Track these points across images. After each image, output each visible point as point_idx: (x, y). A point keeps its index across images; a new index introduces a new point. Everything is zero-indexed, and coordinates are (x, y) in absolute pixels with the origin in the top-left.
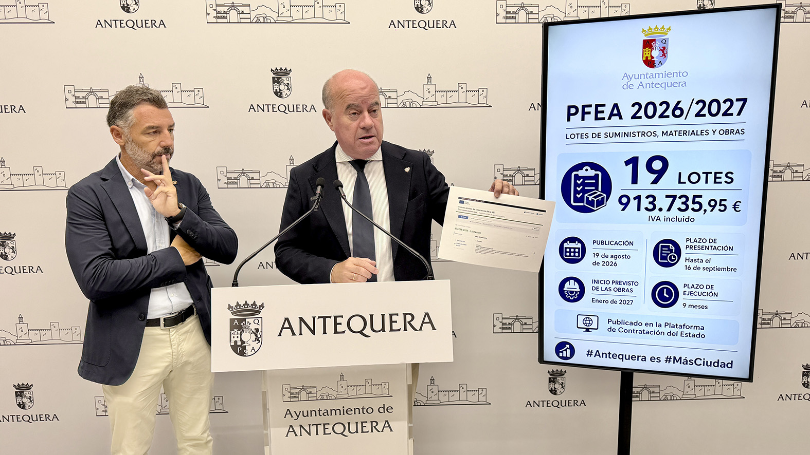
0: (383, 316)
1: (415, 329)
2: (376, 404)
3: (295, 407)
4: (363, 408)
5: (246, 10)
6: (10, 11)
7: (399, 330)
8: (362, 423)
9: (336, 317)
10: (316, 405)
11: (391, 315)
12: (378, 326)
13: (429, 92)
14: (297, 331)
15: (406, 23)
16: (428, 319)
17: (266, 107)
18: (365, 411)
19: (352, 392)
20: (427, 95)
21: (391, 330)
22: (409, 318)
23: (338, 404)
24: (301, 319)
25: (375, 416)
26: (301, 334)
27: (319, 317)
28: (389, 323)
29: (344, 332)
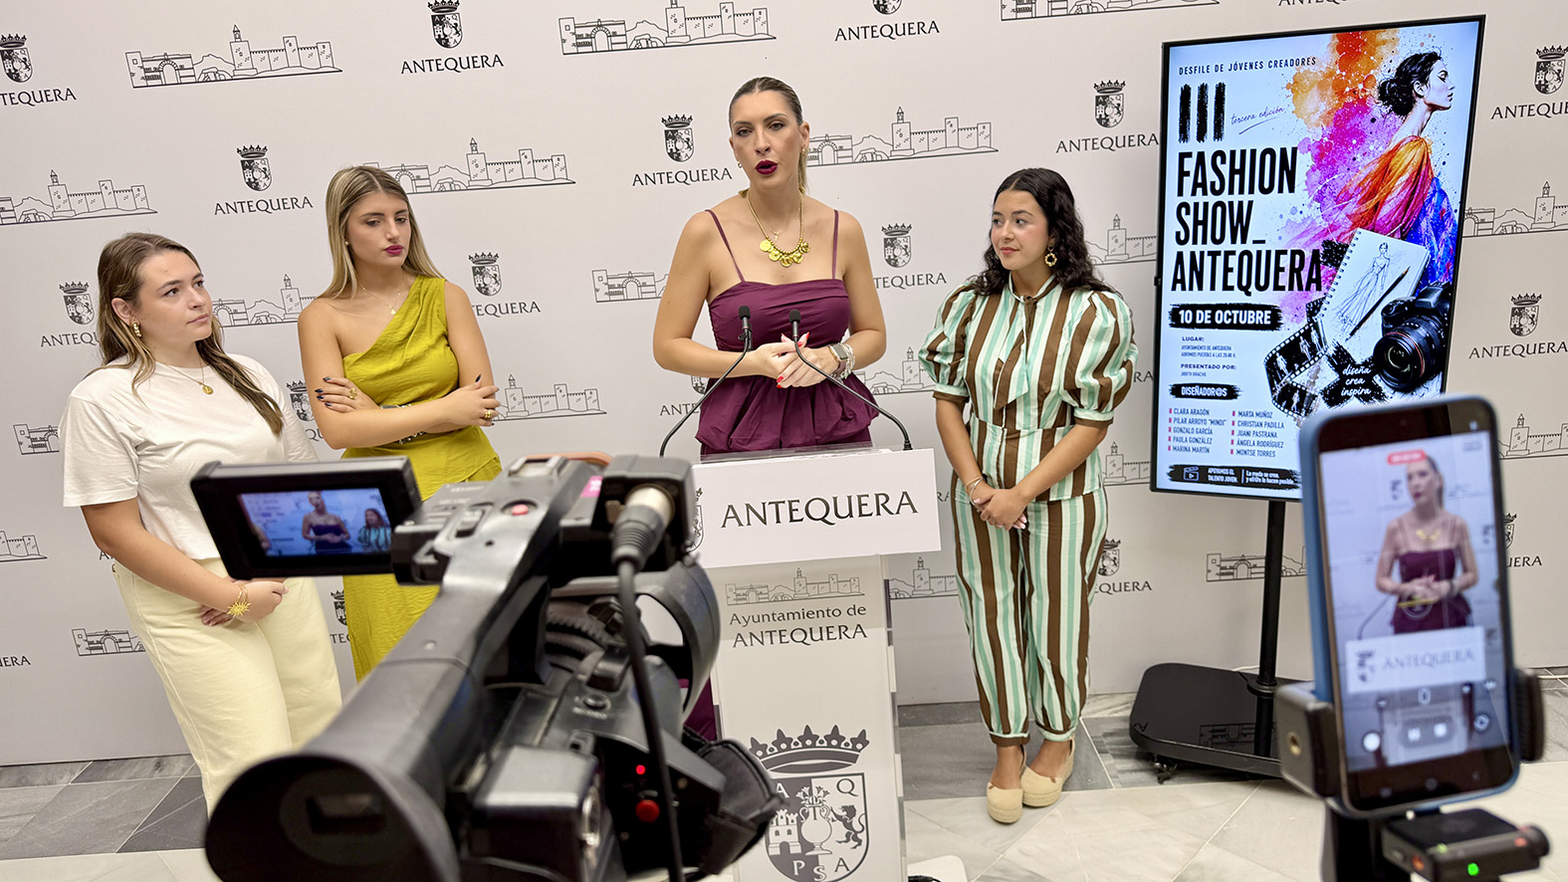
0: (850, 498)
1: (891, 513)
2: (844, 604)
3: (743, 611)
4: (828, 610)
5: (620, 30)
6: (277, 59)
7: (871, 515)
8: (828, 628)
9: (790, 502)
10: (769, 609)
11: (859, 497)
12: (843, 511)
13: (901, 135)
14: (744, 521)
15: (862, 31)
16: (906, 499)
17: (658, 177)
18: (830, 614)
19: (813, 591)
20: (898, 140)
21: (861, 515)
22: (882, 499)
23: (796, 607)
24: (748, 506)
25: (844, 619)
26: (749, 524)
27: (770, 503)
28: (857, 508)
29: (802, 520)
